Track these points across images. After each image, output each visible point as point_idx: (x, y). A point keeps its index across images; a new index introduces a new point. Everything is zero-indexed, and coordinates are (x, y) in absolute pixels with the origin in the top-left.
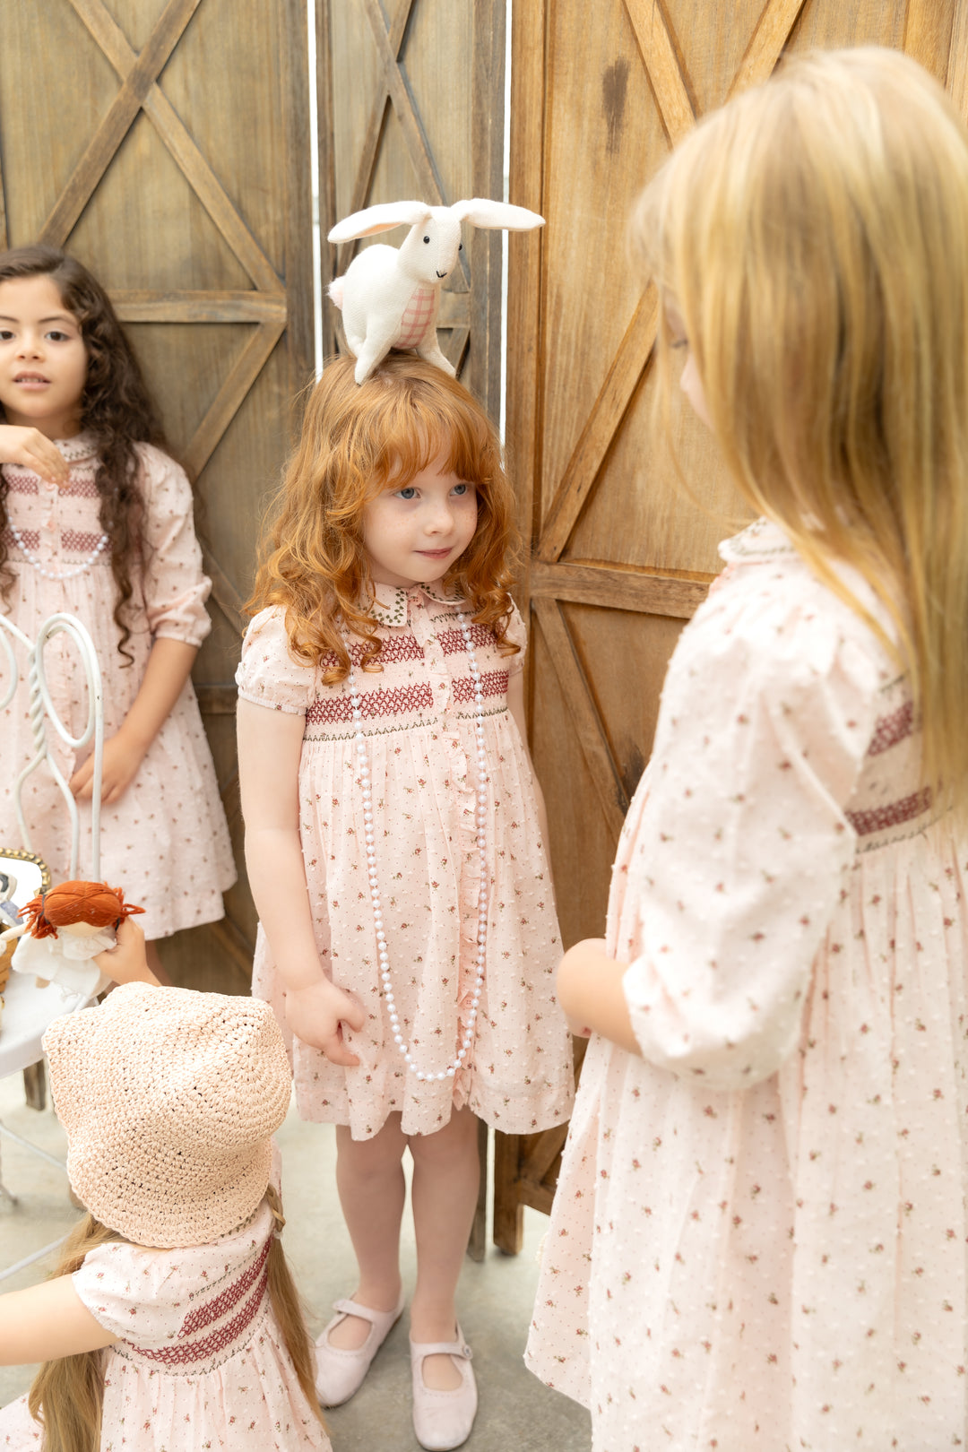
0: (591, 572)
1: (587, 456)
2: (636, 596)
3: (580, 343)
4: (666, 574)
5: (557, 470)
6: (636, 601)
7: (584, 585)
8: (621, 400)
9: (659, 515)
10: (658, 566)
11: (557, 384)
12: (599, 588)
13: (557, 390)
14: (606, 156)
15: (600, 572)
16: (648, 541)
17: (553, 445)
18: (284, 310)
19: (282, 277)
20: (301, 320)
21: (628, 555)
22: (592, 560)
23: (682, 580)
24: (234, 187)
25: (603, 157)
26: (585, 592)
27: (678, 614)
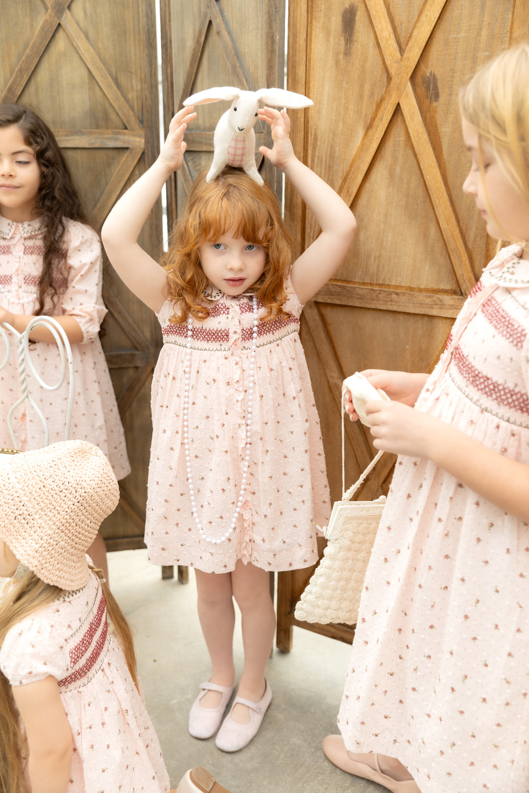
0: (335, 287)
2: (360, 298)
3: (328, 161)
4: (377, 287)
5: (314, 230)
6: (360, 301)
7: (331, 294)
8: (352, 192)
9: (373, 254)
10: (372, 282)
12: (339, 295)
14: (343, 58)
15: (339, 286)
16: (366, 268)
18: (143, 141)
19: (142, 122)
20: (153, 146)
21: (355, 277)
23: (387, 290)
24: (114, 70)
25: (341, 59)
26: (331, 297)
27: (384, 308)
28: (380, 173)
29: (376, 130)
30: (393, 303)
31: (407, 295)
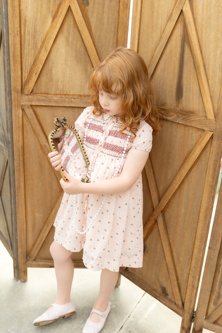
0: (41, 97)
1: (38, 65)
2: (55, 102)
3: (33, 33)
4: (64, 95)
5: (28, 69)
6: (56, 103)
7: (39, 100)
8: (48, 49)
9: (60, 80)
10: (61, 94)
11: (26, 44)
12: (44, 101)
13: (26, 46)
15: (44, 96)
16: (57, 87)
17: (26, 62)
21: (52, 91)
22: (40, 93)
23: (69, 97)
26: (39, 102)
27: (68, 106)
28: (61, 40)
29: (59, 18)
30: (73, 103)
31: (79, 99)
